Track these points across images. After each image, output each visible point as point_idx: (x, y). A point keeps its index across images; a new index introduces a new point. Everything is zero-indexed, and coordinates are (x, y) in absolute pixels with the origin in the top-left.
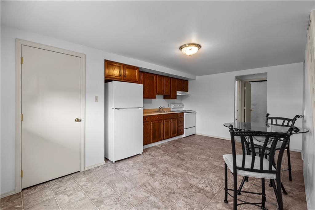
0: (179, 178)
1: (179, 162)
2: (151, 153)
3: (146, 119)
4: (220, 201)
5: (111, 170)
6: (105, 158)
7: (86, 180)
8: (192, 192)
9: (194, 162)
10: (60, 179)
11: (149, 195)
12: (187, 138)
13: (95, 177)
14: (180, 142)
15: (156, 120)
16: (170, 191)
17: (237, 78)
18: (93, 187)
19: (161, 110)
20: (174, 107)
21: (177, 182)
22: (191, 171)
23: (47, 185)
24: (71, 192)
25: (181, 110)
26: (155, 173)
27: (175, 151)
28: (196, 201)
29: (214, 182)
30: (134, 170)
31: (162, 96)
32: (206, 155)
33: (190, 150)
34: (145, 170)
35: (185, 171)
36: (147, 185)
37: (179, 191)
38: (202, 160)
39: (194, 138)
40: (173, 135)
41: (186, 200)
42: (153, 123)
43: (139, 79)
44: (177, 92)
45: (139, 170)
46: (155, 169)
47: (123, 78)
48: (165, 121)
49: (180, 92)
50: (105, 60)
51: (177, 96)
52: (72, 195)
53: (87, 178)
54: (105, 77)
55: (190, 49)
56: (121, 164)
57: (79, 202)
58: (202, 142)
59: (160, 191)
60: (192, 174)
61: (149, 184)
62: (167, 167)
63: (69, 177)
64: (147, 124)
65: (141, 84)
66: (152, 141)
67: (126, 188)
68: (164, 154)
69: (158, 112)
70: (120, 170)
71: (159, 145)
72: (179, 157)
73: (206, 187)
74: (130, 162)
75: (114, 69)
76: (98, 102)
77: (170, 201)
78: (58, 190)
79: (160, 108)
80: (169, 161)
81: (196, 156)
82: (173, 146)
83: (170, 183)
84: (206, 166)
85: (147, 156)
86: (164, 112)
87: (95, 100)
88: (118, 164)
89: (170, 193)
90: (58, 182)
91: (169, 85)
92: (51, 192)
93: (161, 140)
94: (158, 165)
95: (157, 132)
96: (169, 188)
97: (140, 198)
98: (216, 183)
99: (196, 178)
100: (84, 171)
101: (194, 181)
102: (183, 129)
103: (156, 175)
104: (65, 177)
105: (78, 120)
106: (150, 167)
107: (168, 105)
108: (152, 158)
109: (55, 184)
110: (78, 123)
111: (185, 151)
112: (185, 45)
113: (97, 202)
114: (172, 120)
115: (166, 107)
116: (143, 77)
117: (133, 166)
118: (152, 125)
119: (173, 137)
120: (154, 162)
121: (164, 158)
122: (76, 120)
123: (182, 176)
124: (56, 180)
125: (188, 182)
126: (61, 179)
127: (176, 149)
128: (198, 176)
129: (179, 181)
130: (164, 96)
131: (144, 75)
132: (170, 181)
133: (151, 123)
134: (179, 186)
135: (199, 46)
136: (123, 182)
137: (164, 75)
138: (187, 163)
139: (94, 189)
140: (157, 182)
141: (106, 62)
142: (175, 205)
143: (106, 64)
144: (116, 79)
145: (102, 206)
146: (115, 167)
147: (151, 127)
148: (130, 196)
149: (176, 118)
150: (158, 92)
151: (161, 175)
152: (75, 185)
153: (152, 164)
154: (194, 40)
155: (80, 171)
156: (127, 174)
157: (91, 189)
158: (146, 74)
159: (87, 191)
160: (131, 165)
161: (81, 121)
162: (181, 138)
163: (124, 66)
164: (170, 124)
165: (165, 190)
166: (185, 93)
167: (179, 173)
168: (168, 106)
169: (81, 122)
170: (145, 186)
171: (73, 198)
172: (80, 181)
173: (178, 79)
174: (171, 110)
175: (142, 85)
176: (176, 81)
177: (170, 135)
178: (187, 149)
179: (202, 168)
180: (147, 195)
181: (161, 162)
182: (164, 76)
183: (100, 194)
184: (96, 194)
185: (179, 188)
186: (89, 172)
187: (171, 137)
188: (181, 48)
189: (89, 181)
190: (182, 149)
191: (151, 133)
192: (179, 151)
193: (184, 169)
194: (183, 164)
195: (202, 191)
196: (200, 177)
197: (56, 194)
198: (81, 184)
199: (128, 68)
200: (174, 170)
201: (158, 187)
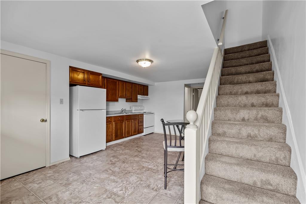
0: (135, 164)
1: (136, 154)
2: (113, 149)
3: (109, 119)
4: (161, 174)
5: (76, 164)
6: (70, 155)
7: (52, 172)
8: (143, 171)
9: (148, 153)
10: (25, 174)
11: (110, 176)
12: (147, 136)
13: (61, 170)
14: (140, 139)
15: (118, 121)
16: (126, 172)
17: (186, 85)
18: (60, 176)
19: (123, 112)
20: (135, 109)
21: (133, 166)
22: (144, 159)
23: (14, 180)
24: (40, 181)
25: (142, 112)
26: (115, 163)
27: (135, 146)
28: (145, 176)
29: (161, 164)
30: (98, 162)
31: (125, 100)
32: (159, 147)
33: (147, 144)
34: (107, 161)
35: (140, 159)
36: (109, 170)
37: (133, 171)
38: (155, 151)
39: (152, 135)
40: (134, 133)
41: (138, 176)
42: (116, 122)
43: (102, 84)
44: (138, 96)
45: (102, 161)
46: (116, 159)
47: (87, 83)
48: (126, 121)
49: (141, 96)
50: (70, 67)
51: (138, 99)
52: (41, 183)
53: (53, 171)
54: (70, 82)
55: (145, 63)
56: (85, 159)
57: (49, 187)
58: (158, 138)
59: (119, 173)
60: (146, 160)
61: (110, 169)
62: (126, 158)
63: (34, 172)
64: (110, 124)
65: (104, 88)
66: (114, 139)
67: (91, 174)
68: (124, 149)
69: (120, 113)
70: (85, 163)
71: (121, 142)
72: (137, 150)
73: (154, 167)
74: (94, 156)
75: (79, 75)
76: (63, 104)
77: (126, 177)
78: (26, 181)
79: (122, 110)
80: (129, 153)
81: (152, 148)
82: (134, 142)
83: (127, 167)
84: (157, 155)
85: (109, 151)
86: (126, 113)
87: (60, 103)
88: (82, 159)
89: (126, 173)
90: (24, 177)
91: (131, 90)
92: (19, 183)
93: (123, 138)
94: (119, 157)
95: (119, 131)
96: (126, 170)
97: (103, 178)
98: (162, 164)
99: (148, 162)
100: (49, 167)
101: (146, 165)
102: (143, 128)
103: (117, 163)
104: (31, 172)
105: (43, 121)
106: (112, 158)
107: (130, 107)
108: (114, 152)
109: (21, 178)
110: (43, 123)
111: (143, 145)
112: (141, 60)
113: (66, 184)
114: (133, 120)
115: (128, 109)
116: (107, 83)
117: (96, 159)
118: (114, 125)
119: (133, 135)
120: (116, 155)
121: (124, 151)
122: (42, 120)
123: (137, 162)
124: (22, 175)
125: (141, 166)
126: (27, 174)
127: (135, 145)
128: (149, 161)
129: (135, 165)
130: (126, 99)
131: (107, 81)
132: (128, 166)
133: (114, 123)
134: (134, 168)
135: (151, 61)
136: (88, 171)
137: (126, 80)
138: (143, 154)
139: (62, 177)
140: (116, 168)
141: (71, 69)
142: (129, 179)
143: (71, 70)
144: (81, 83)
145: (71, 186)
146: (80, 161)
147: (114, 126)
148: (94, 178)
149: (137, 119)
150: (120, 96)
151: (121, 163)
152: (42, 176)
153: (114, 156)
154: (148, 56)
155: (45, 167)
156: (92, 165)
157: (59, 177)
158: (109, 79)
159: (55, 179)
160: (95, 158)
161: (46, 121)
162: (141, 136)
163: (88, 72)
164: (131, 124)
165: (123, 172)
166: (145, 97)
167: (135, 161)
168: (130, 109)
169: (46, 123)
170: (107, 171)
171: (42, 185)
172: (48, 173)
173: (139, 84)
174: (133, 112)
175: (105, 90)
176: (137, 86)
177: (131, 133)
178: (145, 144)
179: (154, 156)
180: (108, 176)
181: (122, 154)
182: (126, 82)
183: (68, 180)
184: (64, 180)
185: (134, 170)
186: (54, 167)
187: (132, 135)
188: (138, 61)
189: (56, 172)
190: (140, 144)
191: (114, 132)
192: (138, 146)
193: (140, 158)
194: (139, 154)
195: (150, 170)
196: (151, 162)
197: (25, 184)
198: (49, 175)
199: (92, 74)
200: (131, 159)
201: (117, 171)
